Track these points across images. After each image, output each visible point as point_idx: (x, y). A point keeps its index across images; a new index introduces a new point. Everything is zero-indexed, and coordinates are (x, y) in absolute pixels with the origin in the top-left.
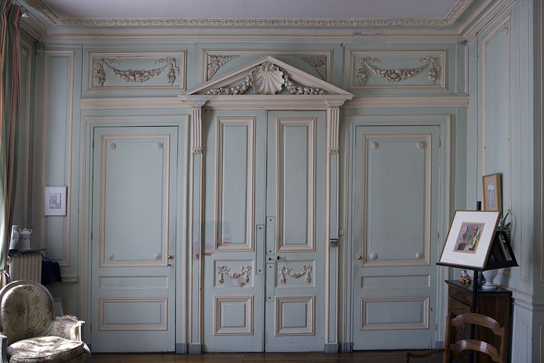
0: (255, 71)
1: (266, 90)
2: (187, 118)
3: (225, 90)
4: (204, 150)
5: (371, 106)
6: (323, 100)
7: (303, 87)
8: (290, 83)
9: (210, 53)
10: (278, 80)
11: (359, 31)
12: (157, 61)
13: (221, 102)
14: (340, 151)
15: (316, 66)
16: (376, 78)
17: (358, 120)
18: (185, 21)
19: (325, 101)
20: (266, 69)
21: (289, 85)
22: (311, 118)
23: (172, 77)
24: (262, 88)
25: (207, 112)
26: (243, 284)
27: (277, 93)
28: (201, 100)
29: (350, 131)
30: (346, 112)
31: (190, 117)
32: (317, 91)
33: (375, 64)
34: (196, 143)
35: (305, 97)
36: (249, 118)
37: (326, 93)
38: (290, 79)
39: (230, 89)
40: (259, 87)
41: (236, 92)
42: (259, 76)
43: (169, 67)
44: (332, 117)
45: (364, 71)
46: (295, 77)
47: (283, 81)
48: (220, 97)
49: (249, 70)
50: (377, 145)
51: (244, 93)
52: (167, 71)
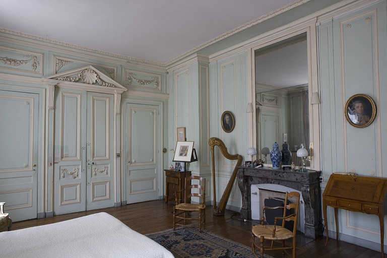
0: (83, 71)
1: (88, 82)
2: (44, 90)
3: (68, 78)
4: (54, 108)
5: (132, 94)
6: (114, 90)
7: (105, 82)
8: (100, 80)
9: (57, 57)
10: (94, 78)
11: (129, 61)
12: (24, 56)
13: (65, 85)
14: (120, 114)
15: (110, 73)
16: (135, 82)
17: (127, 100)
18: (50, 40)
19: (115, 91)
20: (89, 72)
21: (99, 81)
22: (108, 97)
23: (35, 65)
24: (85, 80)
25: (57, 88)
26: (75, 177)
27: (93, 84)
28: (55, 82)
29: (124, 104)
30: (123, 96)
31: (46, 89)
32: (112, 86)
33: (134, 76)
34: (50, 104)
35: (106, 87)
36: (79, 94)
37: (115, 87)
38: (99, 78)
39: (70, 79)
40: (84, 80)
41: (73, 80)
42: (85, 74)
43: (32, 61)
44: (117, 98)
45: (130, 79)
46: (101, 77)
47: (96, 79)
48: (66, 82)
49: (80, 71)
50: (135, 112)
51: (77, 81)
52: (31, 62)
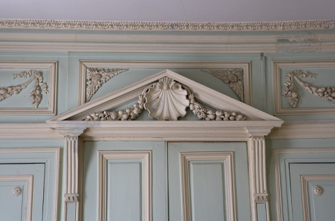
0: (150, 89)
1: (165, 115)
2: (57, 152)
3: (110, 114)
4: (81, 198)
5: (303, 134)
6: (241, 128)
7: (214, 110)
8: (197, 106)
9: (89, 65)
10: (181, 102)
11: (284, 37)
12: (16, 75)
13: (103, 130)
14: (270, 198)
15: (230, 82)
16: (311, 97)
17: (291, 155)
18: (57, 24)
19: (245, 129)
20: (165, 87)
21: (196, 108)
22: (226, 153)
23: (37, 96)
24: (159, 112)
25: (85, 143)
27: (179, 118)
28: (78, 127)
29: (281, 170)
30: (273, 143)
31: (61, 150)
32: (233, 116)
33: (309, 79)
34: (71, 187)
35: (218, 123)
36: (143, 152)
37: (245, 118)
38: (196, 100)
39: (117, 113)
40: (154, 110)
41: (125, 116)
42: (154, 96)
43: (34, 83)
44: (255, 152)
45: (295, 88)
46: (203, 98)
47: (187, 103)
48: (104, 124)
49: (142, 88)
50: (321, 190)
51: (136, 118)
52: (31, 87)
